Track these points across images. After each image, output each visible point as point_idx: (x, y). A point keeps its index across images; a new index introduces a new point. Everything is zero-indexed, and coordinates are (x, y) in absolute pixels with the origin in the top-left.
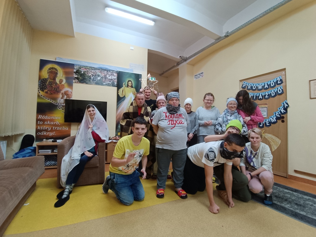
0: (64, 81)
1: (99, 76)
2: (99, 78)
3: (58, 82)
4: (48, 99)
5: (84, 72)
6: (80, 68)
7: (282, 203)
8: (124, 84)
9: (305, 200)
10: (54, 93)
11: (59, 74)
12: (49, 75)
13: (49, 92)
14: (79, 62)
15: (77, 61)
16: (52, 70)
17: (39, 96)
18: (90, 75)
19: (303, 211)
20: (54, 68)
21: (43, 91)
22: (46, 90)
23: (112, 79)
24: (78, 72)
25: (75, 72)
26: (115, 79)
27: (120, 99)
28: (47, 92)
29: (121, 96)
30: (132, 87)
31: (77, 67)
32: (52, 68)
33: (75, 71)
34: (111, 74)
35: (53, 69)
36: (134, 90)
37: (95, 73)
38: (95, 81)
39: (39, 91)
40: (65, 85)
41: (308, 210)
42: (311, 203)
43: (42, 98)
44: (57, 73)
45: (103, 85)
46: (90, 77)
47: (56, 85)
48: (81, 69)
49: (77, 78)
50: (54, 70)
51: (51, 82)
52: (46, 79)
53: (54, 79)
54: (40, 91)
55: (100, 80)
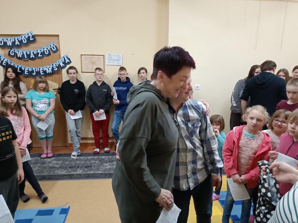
7: (76, 171)
9: (89, 160)
19: (91, 170)
41: (94, 168)
42: (94, 161)
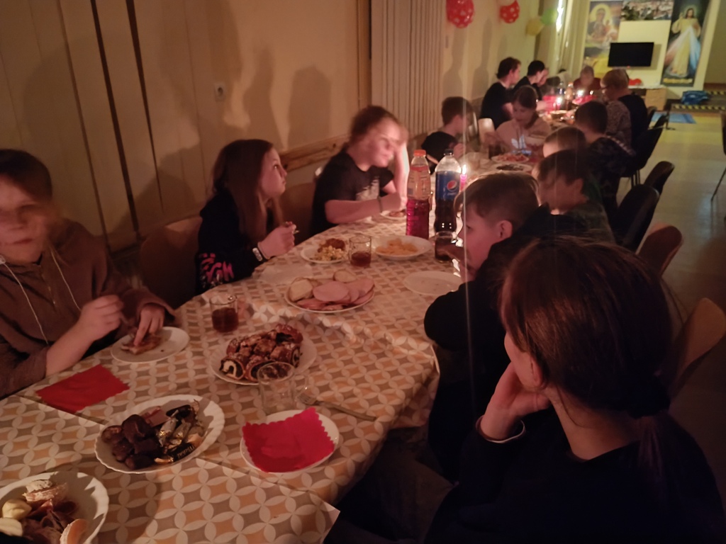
0: (611, 23)
1: (649, 9)
2: (649, 12)
3: (605, 24)
5: (633, 7)
8: (681, 14)
10: (601, 35)
11: (606, 15)
12: (597, 18)
18: (639, 9)
20: (602, 8)
22: (593, 34)
24: (626, 8)
26: (669, 10)
27: (673, 36)
28: (594, 36)
29: (675, 31)
30: (692, 17)
33: (623, 7)
36: (695, 21)
40: (611, 26)
44: (604, 15)
46: (638, 13)
47: (603, 27)
49: (624, 16)
50: (602, 11)
51: (598, 24)
52: (594, 22)
53: (602, 21)
55: (651, 14)
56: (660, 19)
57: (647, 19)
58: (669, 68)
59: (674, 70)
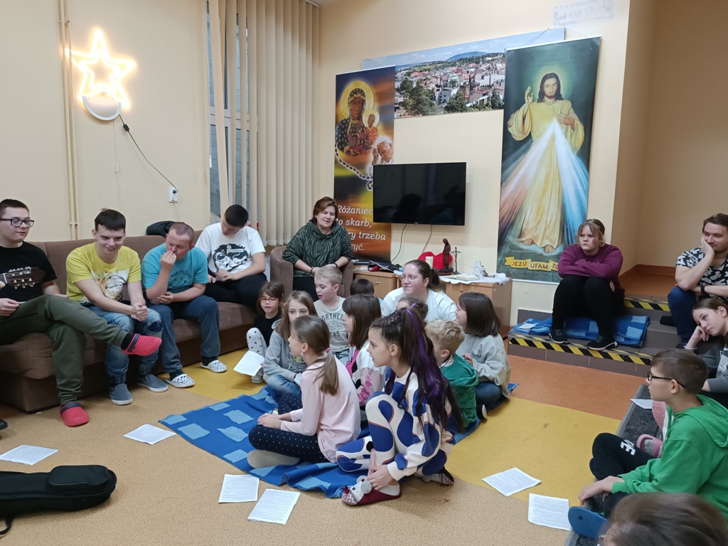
0: (377, 118)
1: (453, 83)
2: (454, 91)
3: (366, 125)
4: (351, 168)
6: (409, 74)
8: (528, 92)
10: (360, 151)
11: (367, 102)
12: (351, 110)
13: (351, 150)
14: (406, 57)
15: (402, 55)
16: (355, 95)
17: (336, 162)
18: (433, 86)
20: (359, 89)
21: (342, 149)
22: (347, 148)
23: (490, 86)
25: (398, 90)
26: (500, 83)
27: (513, 148)
28: (348, 152)
31: (402, 72)
32: (356, 90)
34: (489, 69)
35: (356, 93)
37: (444, 78)
38: (445, 101)
39: (336, 151)
40: (378, 128)
43: (342, 167)
44: (363, 102)
45: (466, 111)
46: (431, 94)
47: (363, 131)
48: (412, 75)
49: (403, 104)
50: (359, 95)
51: (354, 125)
52: (346, 120)
53: (360, 118)
54: (339, 151)
55: (457, 96)
56: (480, 107)
57: (451, 109)
58: (515, 231)
59: (527, 237)
